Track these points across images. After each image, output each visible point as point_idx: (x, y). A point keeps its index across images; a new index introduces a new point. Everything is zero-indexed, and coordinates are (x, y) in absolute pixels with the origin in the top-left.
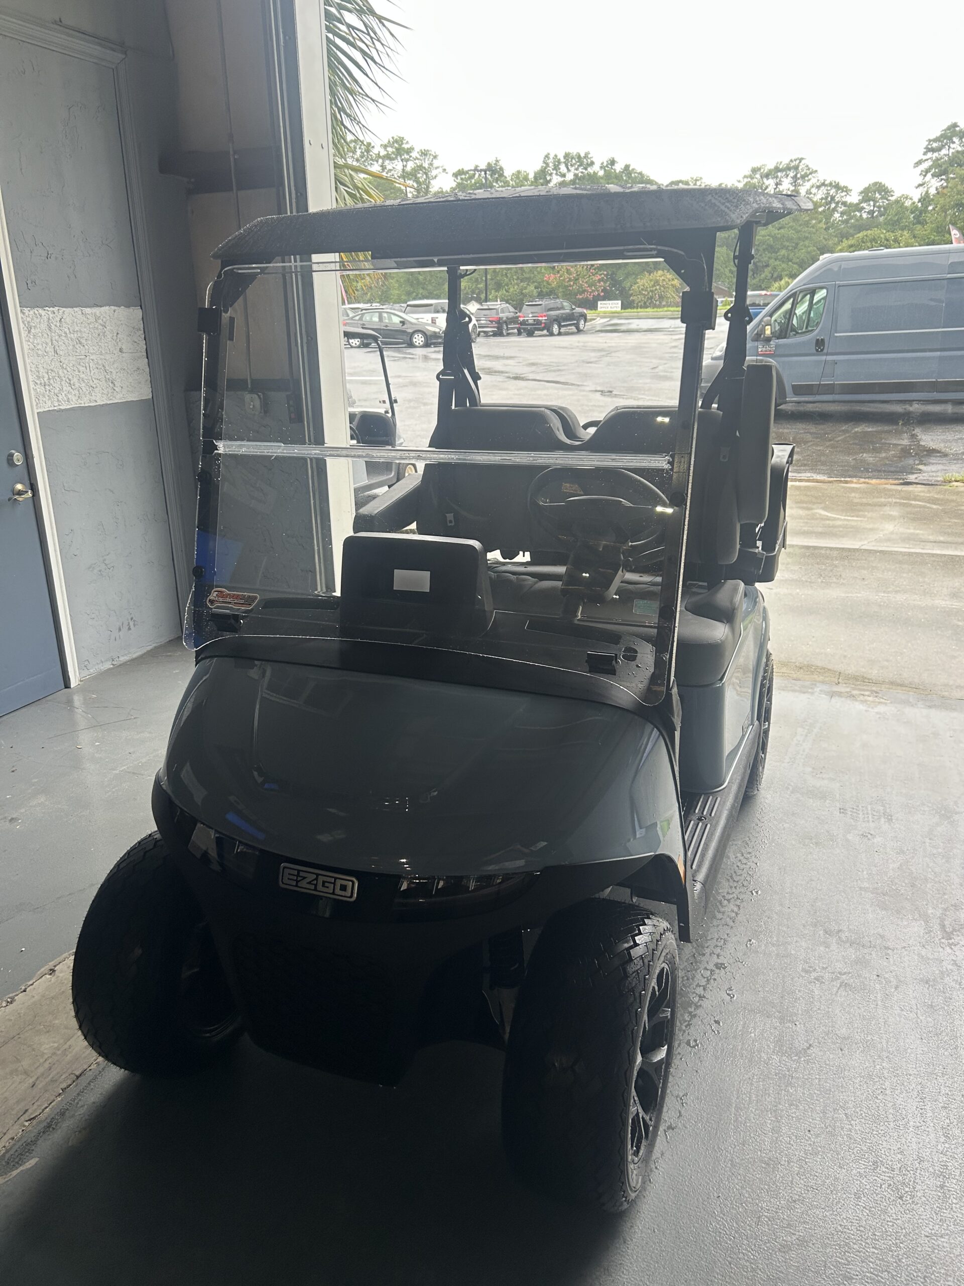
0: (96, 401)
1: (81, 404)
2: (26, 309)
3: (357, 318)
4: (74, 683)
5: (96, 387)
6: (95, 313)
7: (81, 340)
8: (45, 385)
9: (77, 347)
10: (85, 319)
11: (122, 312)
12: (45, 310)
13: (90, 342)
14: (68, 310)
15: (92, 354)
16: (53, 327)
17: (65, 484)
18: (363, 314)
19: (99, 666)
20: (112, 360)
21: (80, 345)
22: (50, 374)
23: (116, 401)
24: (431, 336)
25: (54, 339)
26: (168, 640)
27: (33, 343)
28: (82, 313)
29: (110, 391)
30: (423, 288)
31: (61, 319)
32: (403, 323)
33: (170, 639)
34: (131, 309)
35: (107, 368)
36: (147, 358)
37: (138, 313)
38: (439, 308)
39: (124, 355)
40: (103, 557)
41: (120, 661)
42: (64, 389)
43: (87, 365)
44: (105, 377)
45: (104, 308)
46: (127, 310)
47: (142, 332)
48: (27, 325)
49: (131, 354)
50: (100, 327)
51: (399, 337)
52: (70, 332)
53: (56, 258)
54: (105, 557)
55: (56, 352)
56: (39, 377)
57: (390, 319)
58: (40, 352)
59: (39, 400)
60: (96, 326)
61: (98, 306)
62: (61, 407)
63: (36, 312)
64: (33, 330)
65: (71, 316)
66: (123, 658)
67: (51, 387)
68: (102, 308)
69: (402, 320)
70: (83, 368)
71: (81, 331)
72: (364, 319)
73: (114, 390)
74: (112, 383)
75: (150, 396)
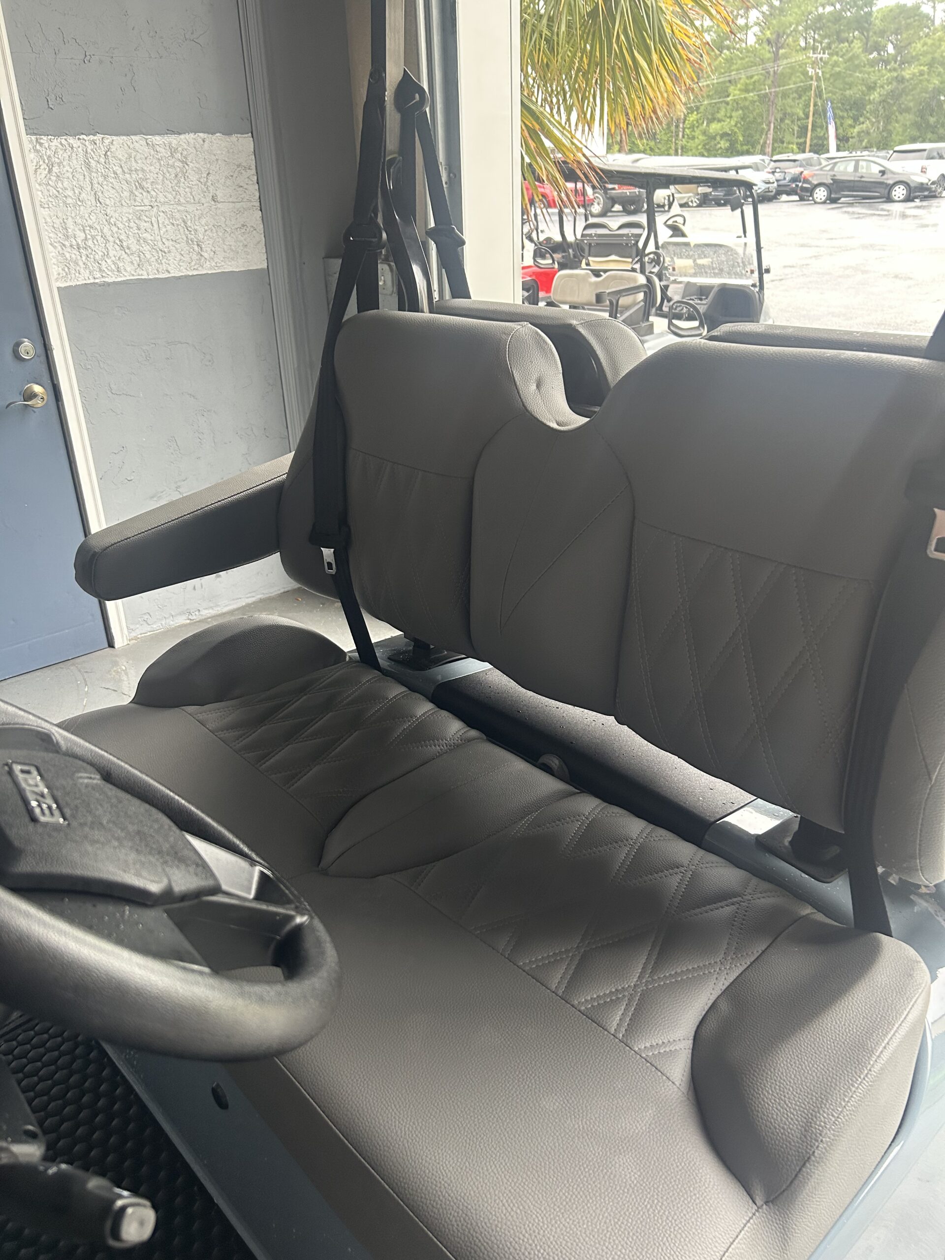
0: (169, 272)
1: (142, 275)
2: (45, 138)
3: (828, 168)
4: (119, 642)
5: (169, 252)
6: (170, 144)
7: (144, 183)
8: (78, 248)
9: (136, 193)
10: (152, 152)
11: (218, 143)
12: (79, 139)
13: (159, 187)
14: (118, 140)
15: (164, 203)
16: (93, 164)
17: (112, 386)
18: (835, 164)
19: (168, 621)
20: (199, 212)
21: (141, 191)
22: (87, 232)
23: (204, 272)
24: (916, 188)
25: (95, 182)
26: (282, 591)
27: (56, 188)
28: (148, 144)
29: (195, 257)
30: (933, 133)
31: (106, 153)
32: (883, 173)
33: (286, 590)
34: (234, 138)
35: (189, 224)
36: (261, 210)
37: (246, 143)
38: (935, 154)
39: (219, 205)
40: (176, 483)
41: (202, 615)
42: (111, 254)
43: (154, 219)
44: (187, 238)
45: (187, 136)
46: (227, 138)
47: (254, 171)
48: (47, 161)
49: (231, 205)
50: (178, 164)
51: (878, 190)
52: (123, 171)
53: (101, 62)
54: (179, 484)
55: (97, 199)
56: (67, 237)
57: (868, 168)
58: (69, 201)
59: (69, 268)
60: (171, 162)
61: (173, 133)
62: (106, 280)
63: (63, 141)
64: (55, 169)
65: (126, 148)
66: (207, 611)
67: (90, 251)
68: (182, 136)
69: (882, 169)
70: (145, 224)
71: (143, 170)
72: (836, 169)
73: (201, 255)
74: (198, 245)
75: (265, 266)
